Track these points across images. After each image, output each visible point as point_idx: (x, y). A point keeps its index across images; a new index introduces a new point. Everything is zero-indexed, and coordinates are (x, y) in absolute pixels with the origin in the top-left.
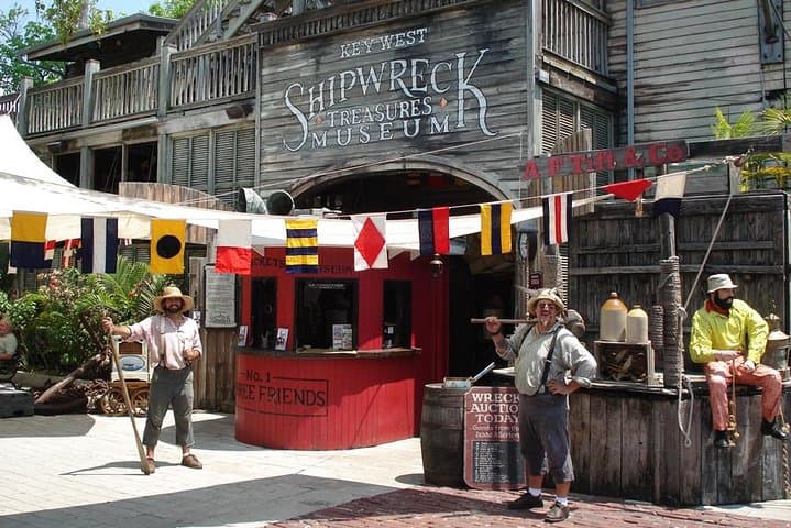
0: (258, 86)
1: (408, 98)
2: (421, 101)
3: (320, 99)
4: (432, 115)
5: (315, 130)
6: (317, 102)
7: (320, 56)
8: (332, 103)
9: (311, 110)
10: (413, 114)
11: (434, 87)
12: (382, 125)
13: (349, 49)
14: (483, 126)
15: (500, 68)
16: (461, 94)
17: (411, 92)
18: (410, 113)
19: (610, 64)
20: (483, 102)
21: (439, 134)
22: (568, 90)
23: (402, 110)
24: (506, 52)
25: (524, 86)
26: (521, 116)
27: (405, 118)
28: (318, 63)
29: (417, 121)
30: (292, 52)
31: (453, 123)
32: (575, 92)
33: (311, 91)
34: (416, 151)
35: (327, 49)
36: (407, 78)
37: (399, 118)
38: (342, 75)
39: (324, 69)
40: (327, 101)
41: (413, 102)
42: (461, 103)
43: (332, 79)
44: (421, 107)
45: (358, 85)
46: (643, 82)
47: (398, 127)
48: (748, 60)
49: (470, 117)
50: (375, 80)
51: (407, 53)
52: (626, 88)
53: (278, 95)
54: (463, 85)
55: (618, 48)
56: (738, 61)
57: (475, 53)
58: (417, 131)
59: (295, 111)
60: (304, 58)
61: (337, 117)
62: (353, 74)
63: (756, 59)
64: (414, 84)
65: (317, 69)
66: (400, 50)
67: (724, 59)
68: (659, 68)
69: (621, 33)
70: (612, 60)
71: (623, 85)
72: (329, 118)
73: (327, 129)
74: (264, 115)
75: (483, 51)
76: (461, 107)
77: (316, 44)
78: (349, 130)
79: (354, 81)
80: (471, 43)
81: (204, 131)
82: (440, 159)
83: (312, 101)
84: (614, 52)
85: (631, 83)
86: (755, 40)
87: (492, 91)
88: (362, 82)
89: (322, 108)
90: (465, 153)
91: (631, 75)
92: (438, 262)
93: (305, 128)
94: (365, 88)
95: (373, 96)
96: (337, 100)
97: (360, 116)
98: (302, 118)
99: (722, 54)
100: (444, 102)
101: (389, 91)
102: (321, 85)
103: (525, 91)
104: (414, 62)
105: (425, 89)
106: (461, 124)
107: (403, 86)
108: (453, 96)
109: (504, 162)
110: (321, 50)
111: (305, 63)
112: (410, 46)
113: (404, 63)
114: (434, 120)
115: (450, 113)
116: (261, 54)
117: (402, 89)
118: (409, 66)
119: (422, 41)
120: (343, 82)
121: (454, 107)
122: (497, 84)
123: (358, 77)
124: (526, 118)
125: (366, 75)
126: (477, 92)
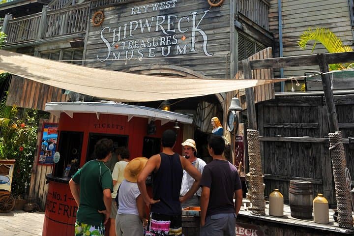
0: (88, 28)
1: (165, 35)
2: (172, 37)
3: (119, 35)
4: (177, 44)
5: (114, 51)
6: (117, 37)
7: (120, 13)
8: (125, 37)
9: (113, 41)
10: (167, 44)
11: (179, 30)
12: (150, 49)
13: (136, 10)
14: (205, 50)
15: (215, 20)
16: (193, 34)
17: (166, 32)
18: (166, 43)
19: (269, 26)
20: (205, 38)
21: (181, 55)
22: (251, 34)
23: (161, 41)
24: (219, 12)
25: (228, 30)
26: (227, 46)
27: (163, 46)
28: (119, 17)
29: (169, 47)
30: (107, 11)
31: (189, 49)
32: (254, 36)
33: (114, 31)
34: (168, 63)
35: (125, 10)
36: (165, 25)
37: (159, 46)
38: (131, 23)
39: (122, 20)
40: (122, 36)
41: (167, 37)
42: (193, 39)
43: (126, 25)
44: (172, 40)
45: (139, 28)
46: (288, 35)
47: (159, 50)
48: (345, 24)
49: (198, 45)
50: (148, 25)
51: (166, 12)
52: (278, 38)
53: (97, 33)
54: (195, 29)
55: (273, 18)
56: (338, 24)
57: (202, 12)
58: (169, 52)
59: (105, 41)
60: (113, 14)
61: (127, 45)
62: (137, 22)
63: (349, 23)
64: (169, 28)
65: (119, 20)
66: (162, 11)
67: (331, 23)
68: (296, 28)
69: (275, 10)
70: (271, 24)
71: (276, 36)
72: (122, 45)
73: (121, 51)
74: (89, 42)
75: (206, 12)
76: (193, 40)
77: (119, 7)
78: (132, 51)
79: (137, 26)
80: (200, 7)
81: (58, 50)
82: (181, 68)
83: (114, 36)
84: (271, 20)
85: (281, 36)
86: (347, 14)
87: (211, 32)
88: (141, 27)
89: (119, 40)
90: (195, 66)
91: (281, 31)
92: (178, 127)
93: (109, 50)
94: (142, 30)
95: (146, 34)
96: (127, 36)
97: (139, 44)
98: (108, 45)
99: (330, 21)
100: (184, 38)
101: (155, 32)
102: (120, 28)
103: (229, 32)
104: (169, 17)
105: (174, 31)
106: (193, 50)
107: (163, 29)
108: (189, 35)
109: (217, 71)
110: (122, 10)
111: (113, 17)
112: (168, 9)
113: (164, 17)
114: (178, 47)
115: (187, 44)
116: (91, 12)
117: (162, 31)
118: (167, 19)
119: (174, 6)
120: (131, 26)
121: (190, 41)
122: (214, 28)
123: (139, 24)
124: (230, 46)
125: (144, 23)
126: (202, 33)
